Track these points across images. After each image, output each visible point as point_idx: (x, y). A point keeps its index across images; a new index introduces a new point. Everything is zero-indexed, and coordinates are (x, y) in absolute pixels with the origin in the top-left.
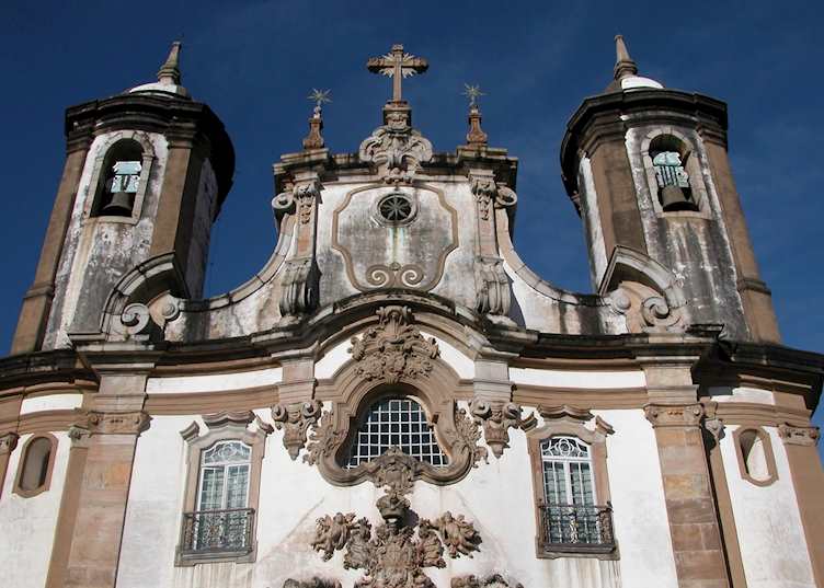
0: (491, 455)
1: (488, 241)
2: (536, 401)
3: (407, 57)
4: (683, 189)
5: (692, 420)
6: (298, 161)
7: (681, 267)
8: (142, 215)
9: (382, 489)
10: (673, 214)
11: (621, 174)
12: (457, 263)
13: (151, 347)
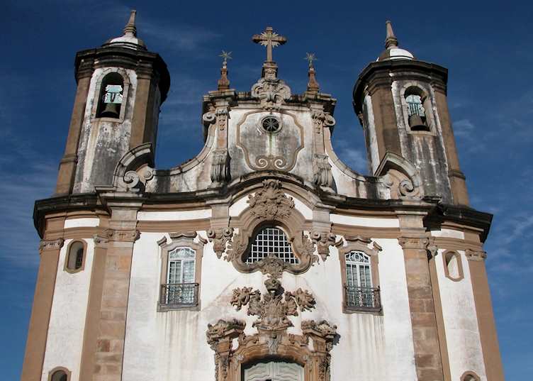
0: (321, 260)
1: (319, 145)
2: (343, 232)
3: (275, 35)
4: (421, 117)
5: (422, 246)
6: (218, 95)
7: (419, 162)
8: (125, 118)
9: (266, 275)
10: (416, 132)
11: (389, 107)
12: (304, 157)
13: (141, 195)
